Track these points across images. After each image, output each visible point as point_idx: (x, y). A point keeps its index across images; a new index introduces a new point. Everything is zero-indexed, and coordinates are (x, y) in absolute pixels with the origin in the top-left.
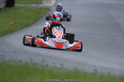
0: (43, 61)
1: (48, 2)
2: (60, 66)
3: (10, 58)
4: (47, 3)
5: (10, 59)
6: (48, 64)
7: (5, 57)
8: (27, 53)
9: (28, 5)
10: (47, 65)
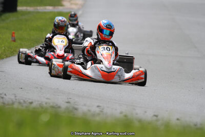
0: (67, 101)
1: (72, 2)
2: (98, 110)
3: (13, 97)
4: (71, 4)
5: (14, 100)
6: (76, 106)
7: (5, 96)
8: (41, 88)
9: (38, 8)
10: (76, 109)
